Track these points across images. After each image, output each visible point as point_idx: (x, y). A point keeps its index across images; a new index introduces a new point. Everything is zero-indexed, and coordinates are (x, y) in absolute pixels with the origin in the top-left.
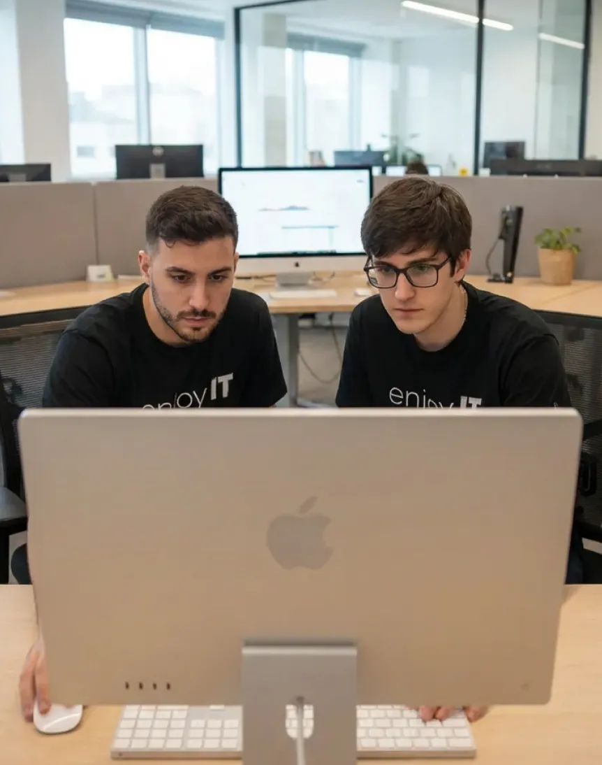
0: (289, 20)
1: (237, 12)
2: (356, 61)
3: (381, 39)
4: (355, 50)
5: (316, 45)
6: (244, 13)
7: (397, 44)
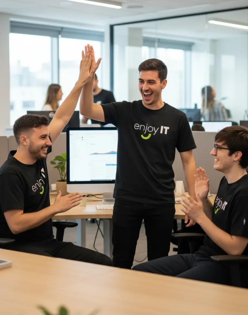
0: (144, 30)
1: (112, 27)
2: (188, 53)
3: (202, 40)
4: (188, 46)
5: (156, 44)
6: (115, 28)
7: (214, 41)
